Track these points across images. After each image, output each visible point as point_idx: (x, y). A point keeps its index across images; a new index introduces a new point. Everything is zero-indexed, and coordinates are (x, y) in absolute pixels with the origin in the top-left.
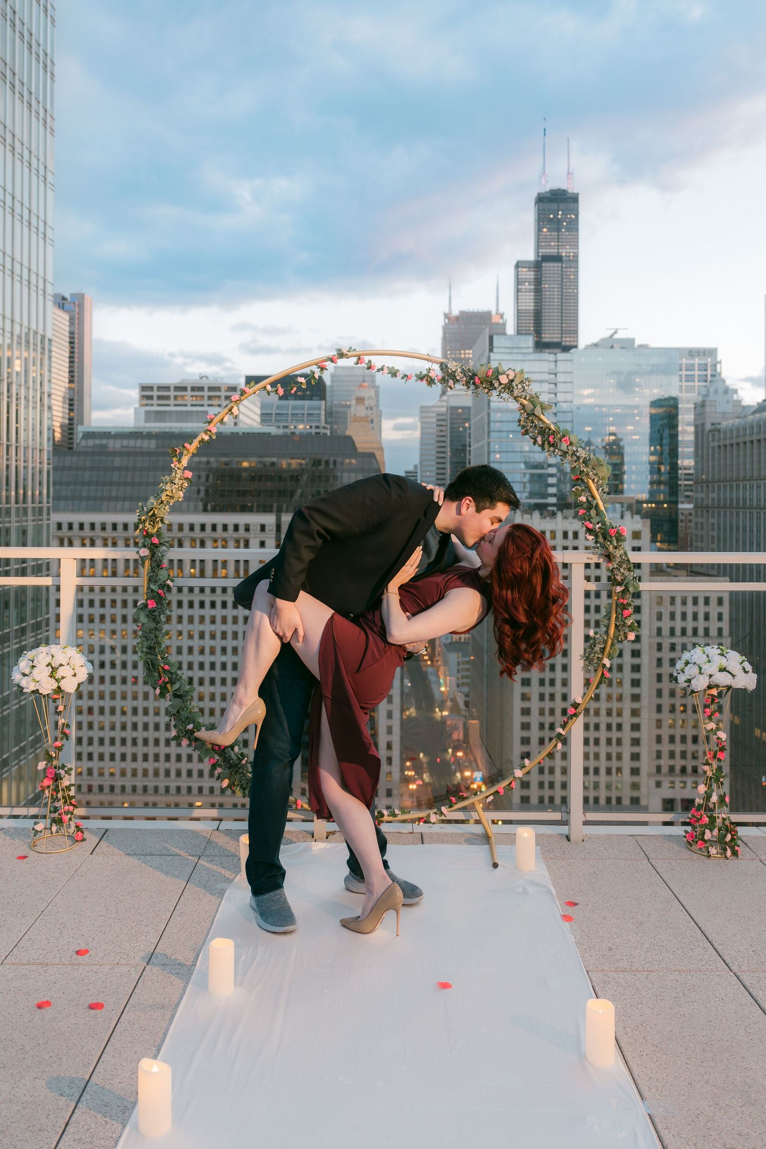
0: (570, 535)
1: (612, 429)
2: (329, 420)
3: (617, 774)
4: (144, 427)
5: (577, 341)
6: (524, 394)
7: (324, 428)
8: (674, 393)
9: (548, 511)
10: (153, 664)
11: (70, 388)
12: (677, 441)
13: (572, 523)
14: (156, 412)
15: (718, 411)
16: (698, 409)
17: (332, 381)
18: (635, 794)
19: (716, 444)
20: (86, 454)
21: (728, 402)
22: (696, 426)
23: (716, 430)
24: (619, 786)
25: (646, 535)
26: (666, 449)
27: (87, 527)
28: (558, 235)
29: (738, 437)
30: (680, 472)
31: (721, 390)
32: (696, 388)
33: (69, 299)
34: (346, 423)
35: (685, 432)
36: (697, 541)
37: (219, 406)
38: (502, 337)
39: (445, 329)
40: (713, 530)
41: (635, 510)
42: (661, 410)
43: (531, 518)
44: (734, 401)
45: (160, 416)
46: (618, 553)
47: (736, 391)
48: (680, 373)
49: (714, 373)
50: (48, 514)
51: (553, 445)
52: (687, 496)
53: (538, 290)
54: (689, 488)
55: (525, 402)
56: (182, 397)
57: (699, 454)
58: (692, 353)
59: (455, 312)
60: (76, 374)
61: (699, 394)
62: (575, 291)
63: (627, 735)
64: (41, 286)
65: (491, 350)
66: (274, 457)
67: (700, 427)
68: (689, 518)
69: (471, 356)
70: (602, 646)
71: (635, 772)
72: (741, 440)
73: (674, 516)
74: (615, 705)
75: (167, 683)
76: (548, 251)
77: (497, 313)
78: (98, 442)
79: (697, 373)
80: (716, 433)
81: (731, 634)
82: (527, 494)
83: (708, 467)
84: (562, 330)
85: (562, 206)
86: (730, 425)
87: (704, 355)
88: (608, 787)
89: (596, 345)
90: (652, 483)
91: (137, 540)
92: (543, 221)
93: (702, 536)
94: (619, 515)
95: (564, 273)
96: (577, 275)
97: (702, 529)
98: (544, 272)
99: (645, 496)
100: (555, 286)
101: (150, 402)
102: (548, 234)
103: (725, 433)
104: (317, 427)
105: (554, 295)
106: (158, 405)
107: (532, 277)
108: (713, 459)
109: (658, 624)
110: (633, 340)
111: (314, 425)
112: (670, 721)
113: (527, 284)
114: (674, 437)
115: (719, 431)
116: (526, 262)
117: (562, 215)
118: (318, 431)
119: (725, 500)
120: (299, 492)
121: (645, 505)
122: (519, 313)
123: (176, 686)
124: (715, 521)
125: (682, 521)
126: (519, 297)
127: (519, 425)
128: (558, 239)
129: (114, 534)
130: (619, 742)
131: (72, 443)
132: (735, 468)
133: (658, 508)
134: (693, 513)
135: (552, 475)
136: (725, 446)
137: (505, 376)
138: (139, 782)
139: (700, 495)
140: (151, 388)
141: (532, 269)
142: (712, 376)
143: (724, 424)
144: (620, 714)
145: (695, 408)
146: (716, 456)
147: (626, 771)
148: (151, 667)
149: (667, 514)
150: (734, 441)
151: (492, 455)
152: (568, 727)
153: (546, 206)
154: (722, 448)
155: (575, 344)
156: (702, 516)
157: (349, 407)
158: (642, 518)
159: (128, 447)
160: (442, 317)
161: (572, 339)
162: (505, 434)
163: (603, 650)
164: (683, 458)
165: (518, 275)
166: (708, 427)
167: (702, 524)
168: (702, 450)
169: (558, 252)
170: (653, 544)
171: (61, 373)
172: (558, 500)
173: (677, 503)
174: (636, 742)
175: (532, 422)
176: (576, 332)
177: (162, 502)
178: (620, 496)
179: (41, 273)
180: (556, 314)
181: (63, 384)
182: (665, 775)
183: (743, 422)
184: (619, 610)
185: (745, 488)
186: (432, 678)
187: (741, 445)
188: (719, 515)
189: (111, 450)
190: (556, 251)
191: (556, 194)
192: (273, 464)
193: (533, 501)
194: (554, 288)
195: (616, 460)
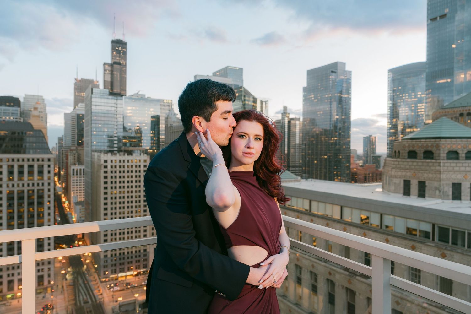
0: (122, 161)
1: (138, 125)
2: (22, 116)
5: (126, 93)
7: (20, 119)
8: (159, 114)
9: (114, 153)
12: (159, 130)
13: (122, 157)
15: (172, 121)
16: (166, 120)
17: (24, 100)
19: (171, 131)
21: (175, 118)
22: (165, 125)
23: (171, 127)
26: (156, 132)
30: (160, 140)
31: (173, 114)
32: (166, 113)
34: (30, 118)
35: (162, 127)
38: (97, 89)
39: (75, 84)
41: (145, 153)
42: (154, 119)
43: (107, 156)
44: (177, 118)
47: (178, 115)
48: (161, 107)
53: (112, 74)
57: (166, 134)
59: (79, 78)
61: (166, 115)
65: (92, 93)
67: (166, 125)
69: (84, 95)
72: (179, 130)
76: (116, 61)
77: (96, 81)
79: (166, 108)
82: (106, 147)
84: (120, 89)
85: (121, 45)
87: (169, 102)
89: (132, 96)
90: (151, 143)
92: (114, 50)
94: (139, 154)
95: (121, 69)
98: (114, 68)
99: (148, 148)
102: (115, 55)
104: (16, 118)
105: (118, 77)
107: (110, 69)
108: (171, 136)
110: (145, 95)
111: (15, 117)
113: (108, 71)
114: (159, 128)
115: (172, 127)
116: (107, 63)
117: (121, 49)
118: (17, 120)
120: (4, 145)
121: (149, 151)
122: (105, 82)
126: (105, 76)
128: (119, 57)
133: (153, 152)
135: (116, 140)
141: (110, 66)
142: (171, 109)
143: (174, 125)
145: (165, 119)
150: (177, 130)
151: (92, 132)
153: (115, 44)
154: (173, 133)
157: (31, 111)
158: (147, 155)
160: (74, 80)
161: (124, 92)
162: (97, 125)
164: (161, 135)
165: (104, 68)
166: (169, 125)
172: (118, 149)
176: (125, 90)
178: (140, 148)
180: (119, 83)
186: (69, 216)
190: (119, 61)
191: (119, 41)
193: (108, 149)
194: (118, 74)
195: (139, 135)
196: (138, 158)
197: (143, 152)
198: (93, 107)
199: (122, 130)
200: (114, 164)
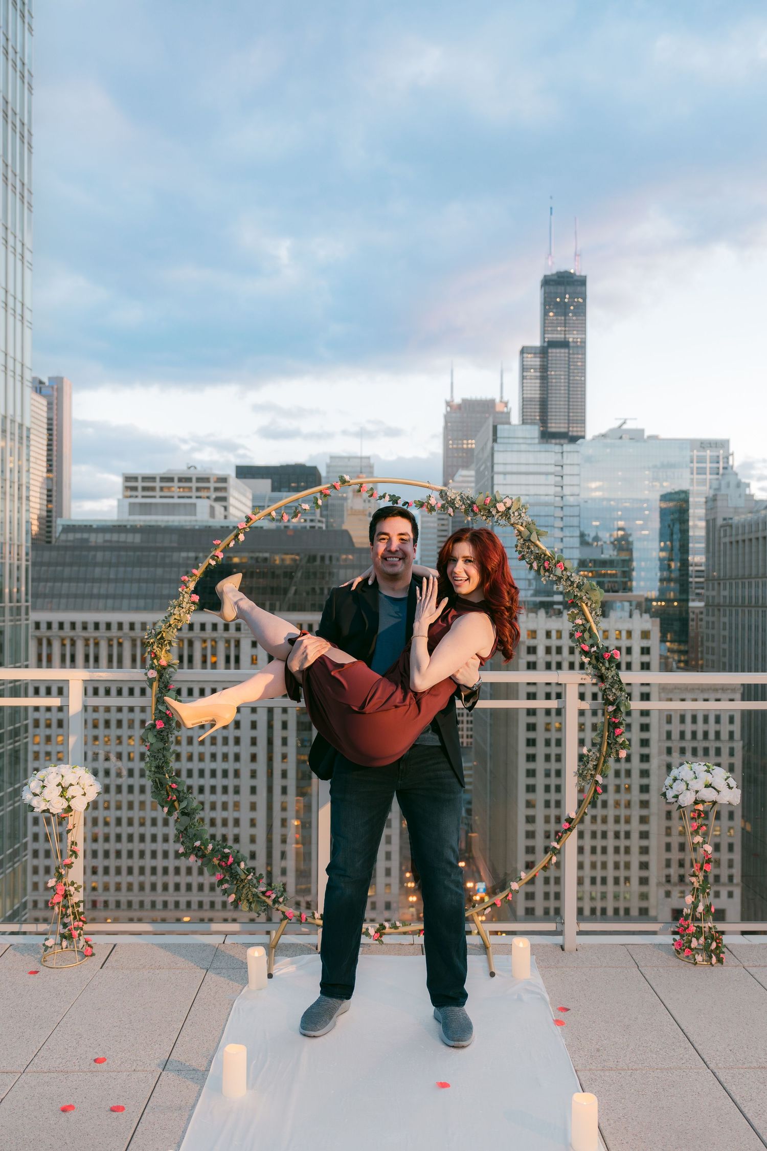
1: (621, 524)
2: (325, 513)
3: (625, 883)
4: (128, 521)
5: (584, 431)
6: (520, 521)
7: (319, 521)
8: (685, 486)
9: (554, 609)
10: (161, 783)
11: (48, 478)
12: (688, 536)
14: (141, 504)
15: (730, 505)
16: (710, 504)
17: (328, 472)
18: (644, 904)
19: (727, 540)
20: (66, 548)
21: (740, 496)
22: (707, 521)
23: (728, 525)
24: (628, 896)
25: (656, 634)
26: (677, 545)
27: (67, 626)
28: (565, 320)
29: (750, 532)
30: (691, 568)
31: (733, 484)
32: (708, 481)
33: (47, 384)
34: (342, 516)
35: (695, 526)
36: (708, 640)
37: (208, 498)
38: (506, 427)
39: (446, 417)
40: (724, 629)
41: (644, 609)
42: (671, 504)
43: (537, 617)
44: (746, 495)
45: (145, 508)
46: (610, 674)
47: (748, 485)
48: (692, 465)
49: (726, 465)
50: (27, 614)
51: (548, 570)
52: (698, 594)
53: (544, 378)
54: (699, 585)
55: (522, 529)
56: (169, 488)
57: (710, 550)
58: (704, 445)
59: (458, 400)
60: (54, 463)
61: (710, 488)
62: (583, 378)
63: (635, 843)
64: (18, 371)
65: (495, 440)
66: (266, 552)
67: (711, 522)
68: (700, 616)
69: (474, 446)
70: (595, 763)
71: (644, 881)
72: (753, 536)
73: (684, 614)
74: (623, 812)
75: (175, 801)
76: (555, 336)
77: (501, 401)
78: (78, 536)
79: (708, 465)
80: (728, 528)
81: (742, 738)
82: (531, 592)
83: (719, 564)
84: (569, 420)
85: (569, 289)
86: (742, 520)
87: (716, 447)
88: (616, 897)
89: (604, 436)
90: (661, 580)
91: (121, 640)
92: (549, 305)
93: (713, 636)
94: (627, 614)
95: (571, 360)
96: (585, 362)
97: (713, 628)
98: (550, 358)
99: (654, 594)
100: (562, 373)
101: (134, 493)
102: (555, 318)
103: (737, 528)
104: (312, 521)
105: (560, 382)
106: (143, 497)
107: (538, 363)
108: (725, 556)
109: (667, 727)
110: (642, 431)
111: (308, 518)
112: (681, 828)
113: (532, 370)
114: (685, 532)
115: (731, 526)
116: (532, 348)
117: (569, 298)
118: (313, 524)
119: (737, 598)
120: (293, 589)
121: (654, 603)
122: (524, 401)
123: (184, 804)
124: (726, 620)
125: (693, 620)
126: (525, 385)
127: (516, 551)
128: (565, 323)
129: (97, 634)
130: (627, 850)
131: (50, 537)
132: (747, 564)
133: (668, 606)
134: (704, 611)
136: (737, 542)
137: (502, 504)
138: (124, 897)
139: (712, 593)
140: (135, 479)
141: (538, 355)
142: (725, 468)
143: (736, 519)
144: (628, 821)
145: (706, 502)
146: (728, 553)
147: (635, 881)
148: (159, 786)
149: (678, 612)
150: (746, 537)
152: (563, 840)
153: (552, 289)
154: (734, 544)
155: (582, 434)
156: (713, 615)
157: (345, 499)
158: (651, 617)
159: (111, 541)
160: (444, 405)
161: (579, 429)
163: (596, 767)
164: (694, 554)
165: (523, 361)
166: (720, 522)
167: (713, 623)
168: (714, 545)
169: (565, 338)
170: (663, 644)
171: (39, 462)
173: (687, 601)
174: (645, 850)
175: (529, 548)
176: (583, 422)
177: (170, 625)
178: (629, 594)
179: (19, 358)
180: (562, 403)
181: (40, 473)
182: (675, 885)
183: (756, 517)
184: (611, 729)
185: (757, 586)
187: (754, 541)
188: (731, 615)
189: (93, 544)
190: (563, 336)
191: (563, 277)
192: (265, 560)
193: (539, 599)
194: (560, 375)
195: (624, 556)
196: (625, 626)
197: (639, 605)
198: (498, 479)
199: (576, 542)
200: (554, 642)
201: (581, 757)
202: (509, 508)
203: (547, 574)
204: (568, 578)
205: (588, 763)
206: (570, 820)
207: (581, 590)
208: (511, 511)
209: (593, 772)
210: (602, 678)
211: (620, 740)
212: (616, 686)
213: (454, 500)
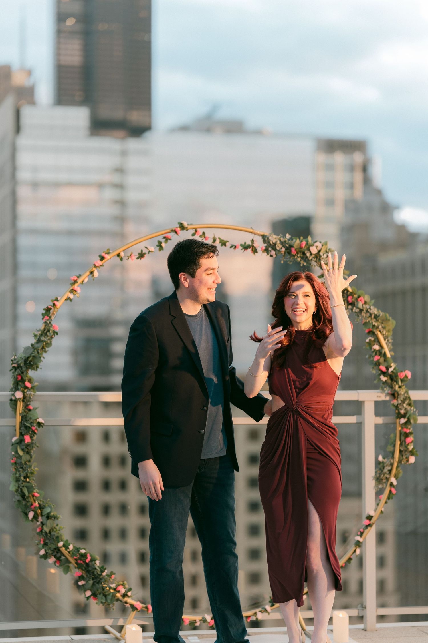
46: (402, 391)
70: (389, 468)
137: (314, 248)
152: (364, 534)
163: (390, 471)
184: (403, 438)
201: (378, 463)
202: (319, 251)
203: (350, 307)
204: (367, 311)
205: (384, 468)
206: (370, 518)
207: (377, 321)
208: (321, 253)
209: (388, 476)
210: (394, 395)
211: (411, 447)
212: (407, 402)
213: (275, 244)
